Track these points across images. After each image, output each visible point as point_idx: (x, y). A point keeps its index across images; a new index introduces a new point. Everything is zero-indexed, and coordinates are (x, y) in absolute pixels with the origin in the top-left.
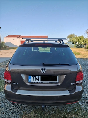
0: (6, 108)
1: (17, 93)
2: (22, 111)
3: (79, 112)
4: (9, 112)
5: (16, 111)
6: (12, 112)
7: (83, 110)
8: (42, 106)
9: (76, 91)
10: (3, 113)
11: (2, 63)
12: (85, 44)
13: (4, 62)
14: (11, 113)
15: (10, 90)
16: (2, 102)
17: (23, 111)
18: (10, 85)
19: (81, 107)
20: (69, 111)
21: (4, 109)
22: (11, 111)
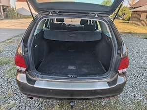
0: (22, 100)
1: (35, 86)
2: (43, 105)
3: (116, 105)
4: (26, 106)
5: (36, 104)
6: (30, 106)
7: (121, 103)
8: (71, 104)
9: (117, 84)
10: (18, 107)
11: (15, 37)
12: (124, 14)
13: (17, 36)
14: (29, 108)
15: (26, 82)
16: (16, 92)
17: (45, 105)
18: (24, 75)
19: (119, 99)
20: (103, 104)
21: (19, 101)
22: (29, 104)
